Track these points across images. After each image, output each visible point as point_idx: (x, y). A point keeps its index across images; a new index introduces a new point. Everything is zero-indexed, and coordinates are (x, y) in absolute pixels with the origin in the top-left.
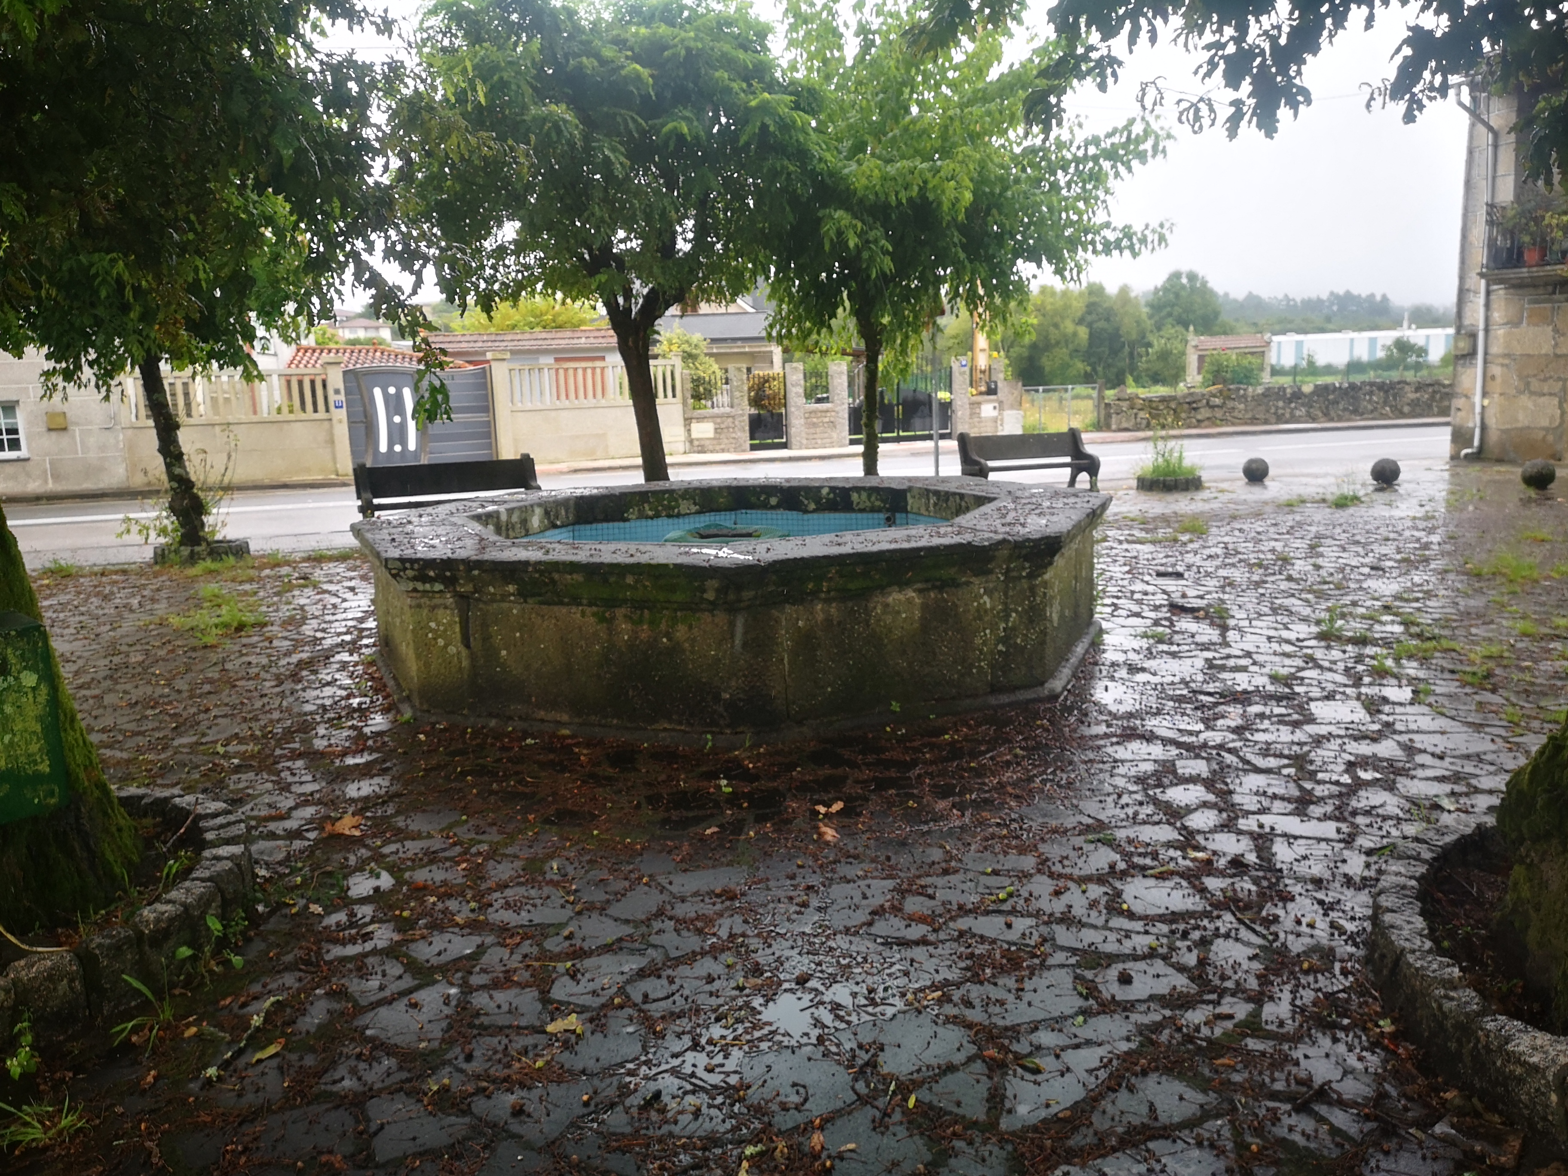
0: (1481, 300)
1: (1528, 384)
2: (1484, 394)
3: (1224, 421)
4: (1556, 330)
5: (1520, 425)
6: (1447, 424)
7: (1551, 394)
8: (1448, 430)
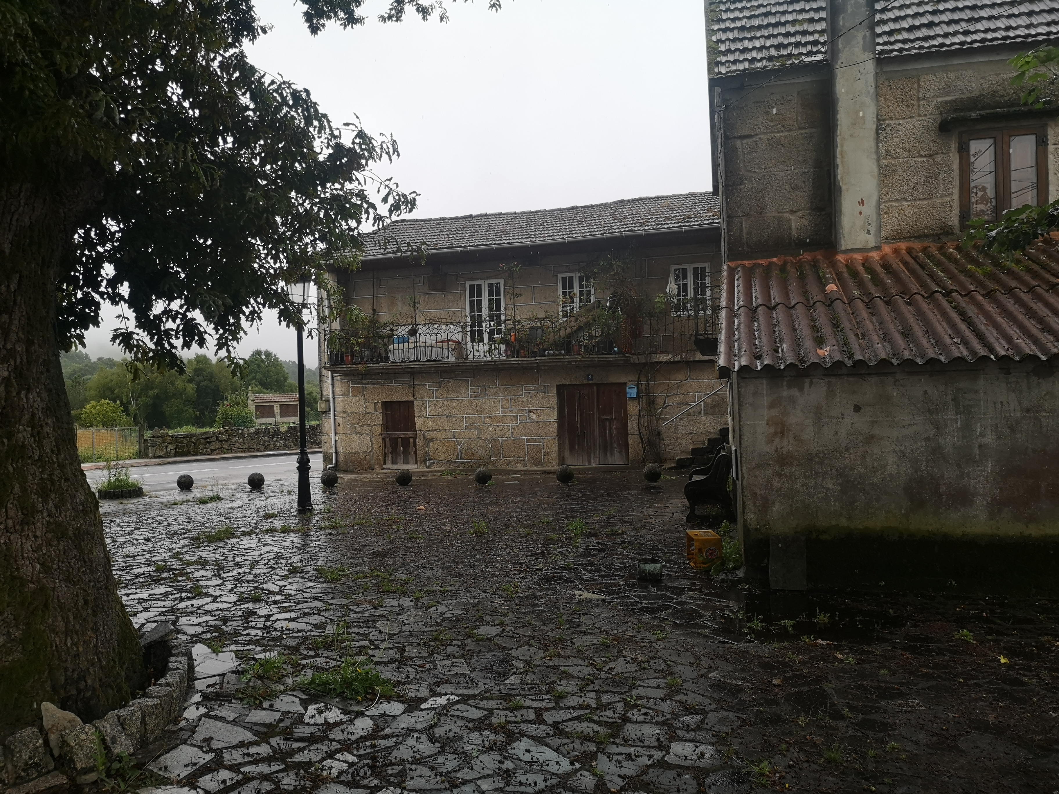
0: (330, 381)
1: (355, 428)
2: (336, 434)
3: (229, 450)
4: (365, 399)
5: (353, 451)
6: (320, 452)
7: (366, 434)
8: (321, 455)
